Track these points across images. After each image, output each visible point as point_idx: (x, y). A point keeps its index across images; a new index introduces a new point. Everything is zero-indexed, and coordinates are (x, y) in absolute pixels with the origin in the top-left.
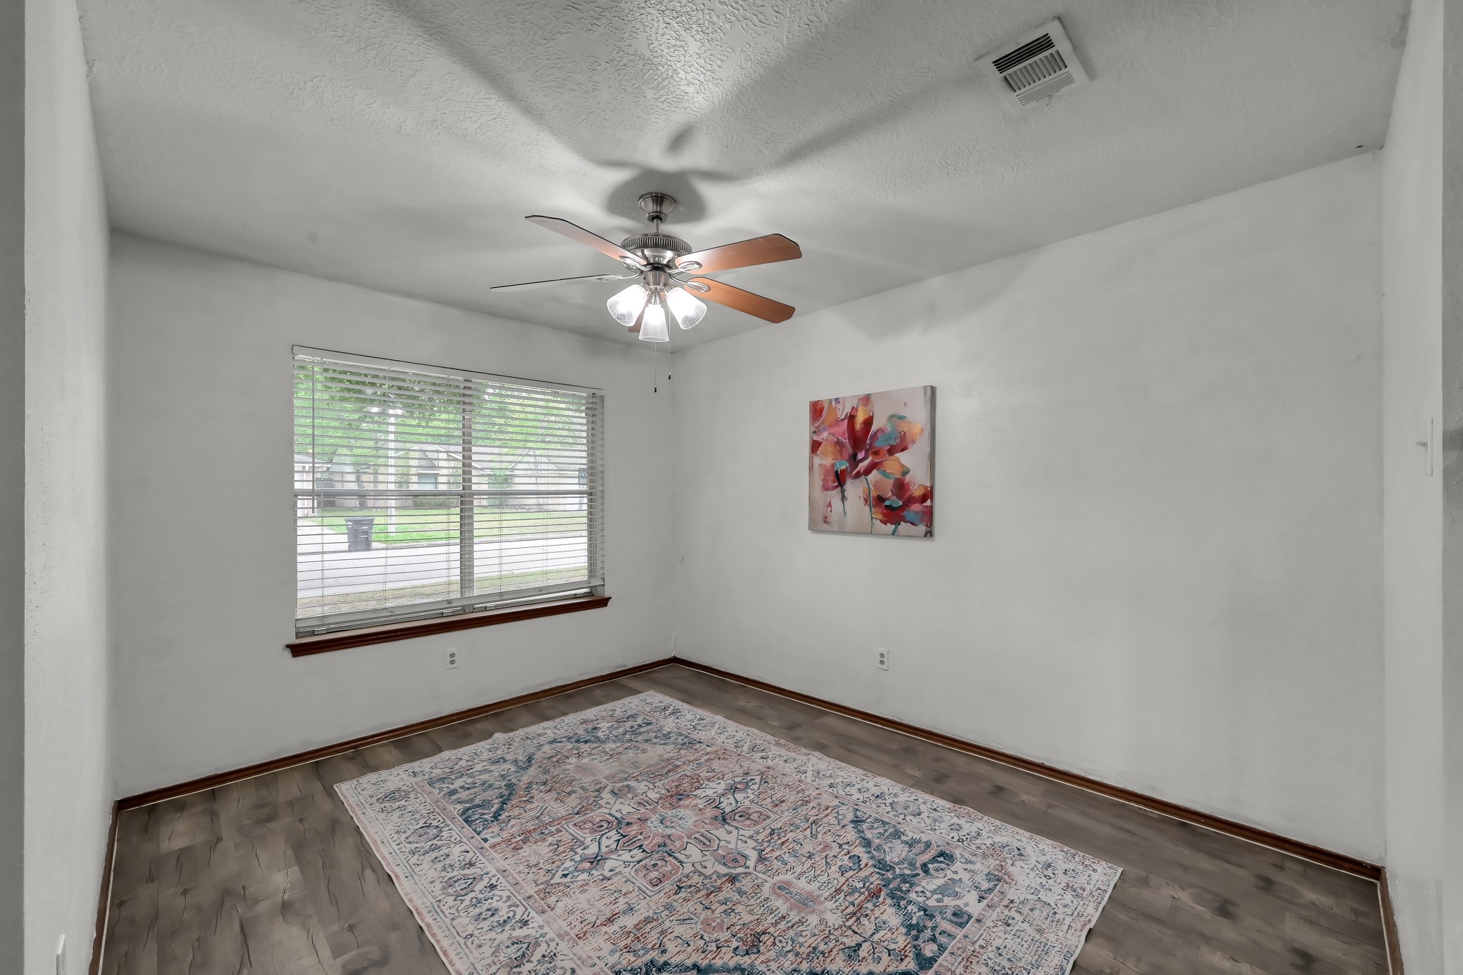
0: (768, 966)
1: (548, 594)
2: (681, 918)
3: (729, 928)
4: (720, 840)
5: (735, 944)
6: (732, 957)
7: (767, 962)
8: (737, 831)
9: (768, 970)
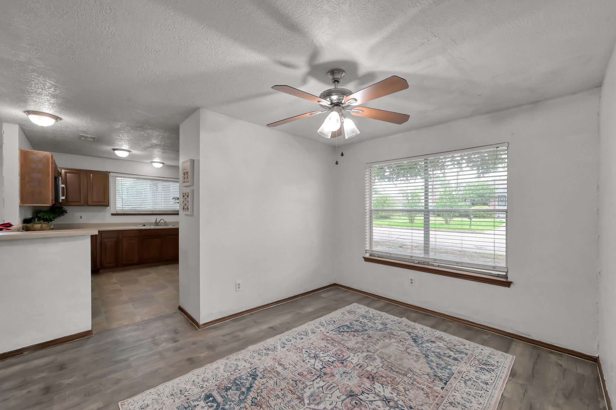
0: (243, 408)
1: (462, 266)
2: (278, 382)
3: (268, 397)
4: (332, 394)
5: (258, 398)
6: (251, 397)
7: (246, 408)
8: (340, 401)
9: (241, 408)
